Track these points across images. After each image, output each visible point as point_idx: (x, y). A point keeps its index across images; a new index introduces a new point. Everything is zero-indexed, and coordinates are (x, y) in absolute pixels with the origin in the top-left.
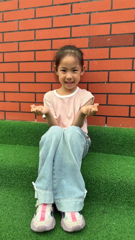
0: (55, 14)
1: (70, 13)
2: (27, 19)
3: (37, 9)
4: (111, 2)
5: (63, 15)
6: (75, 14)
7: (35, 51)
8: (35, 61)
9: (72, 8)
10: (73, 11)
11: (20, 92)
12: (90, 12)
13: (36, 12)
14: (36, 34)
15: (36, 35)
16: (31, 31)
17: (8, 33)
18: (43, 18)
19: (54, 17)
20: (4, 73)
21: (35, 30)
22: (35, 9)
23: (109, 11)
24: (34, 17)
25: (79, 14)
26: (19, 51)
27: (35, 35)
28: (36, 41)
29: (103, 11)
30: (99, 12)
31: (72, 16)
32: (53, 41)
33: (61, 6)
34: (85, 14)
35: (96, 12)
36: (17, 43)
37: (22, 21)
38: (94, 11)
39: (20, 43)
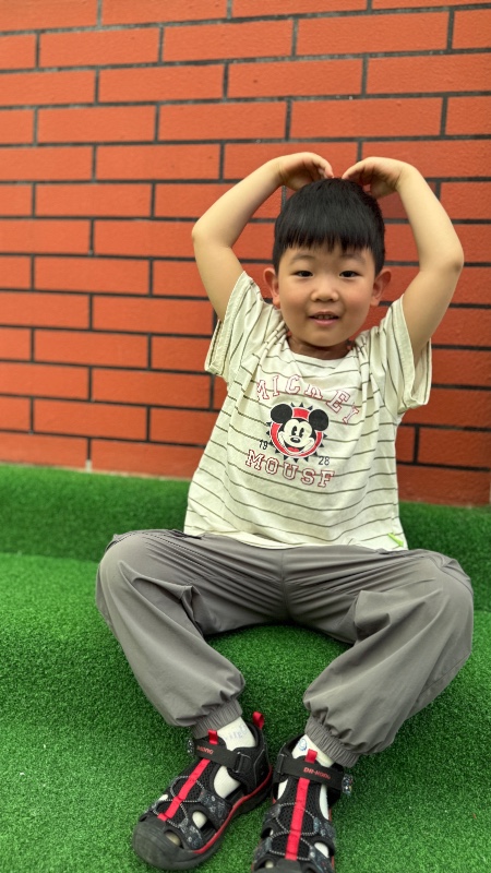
0: (167, 96)
1: (219, 94)
2: (66, 105)
3: (102, 73)
4: (361, 68)
5: (197, 101)
6: (238, 100)
7: (93, 219)
8: (93, 256)
9: (226, 77)
10: (230, 89)
11: (32, 361)
12: (290, 97)
13: (102, 82)
14: (98, 159)
15: (99, 163)
18: (125, 104)
19: (162, 103)
21: (95, 145)
22: (98, 73)
23: (355, 97)
24: (91, 99)
25: (253, 99)
26: (34, 217)
27: (94, 162)
28: (96, 186)
29: (333, 97)
30: (318, 97)
31: (225, 104)
32: (159, 187)
33: (189, 68)
34: (271, 103)
35: (308, 97)
36: (30, 187)
37: (50, 110)
38: (303, 94)
39: (39, 187)
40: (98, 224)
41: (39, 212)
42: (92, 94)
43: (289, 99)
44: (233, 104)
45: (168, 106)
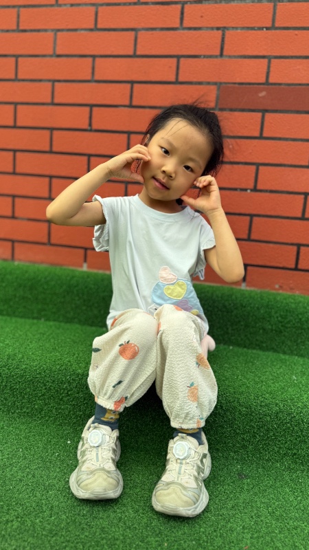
0: (143, 25)
1: (177, 25)
2: (76, 30)
3: (100, 9)
4: (272, 10)
5: (162, 29)
6: (190, 29)
7: (92, 106)
8: (91, 130)
9: (182, 13)
10: (185, 22)
12: (225, 28)
13: (99, 14)
14: (96, 66)
15: (96, 69)
16: (84, 59)
17: (29, 59)
18: (114, 30)
19: (140, 30)
20: (15, 151)
21: (94, 57)
22: (97, 8)
23: (268, 29)
24: (92, 26)
25: (199, 29)
26: (53, 104)
27: (93, 68)
28: (94, 84)
29: (253, 28)
30: (243, 28)
31: (182, 31)
32: (136, 86)
33: (158, 6)
34: (212, 32)
35: (237, 28)
36: (50, 84)
37: (64, 33)
38: (233, 26)
39: (56, 84)
40: (95, 109)
41: (56, 101)
42: (93, 22)
43: (224, 29)
44: (186, 31)
45: (143, 32)
